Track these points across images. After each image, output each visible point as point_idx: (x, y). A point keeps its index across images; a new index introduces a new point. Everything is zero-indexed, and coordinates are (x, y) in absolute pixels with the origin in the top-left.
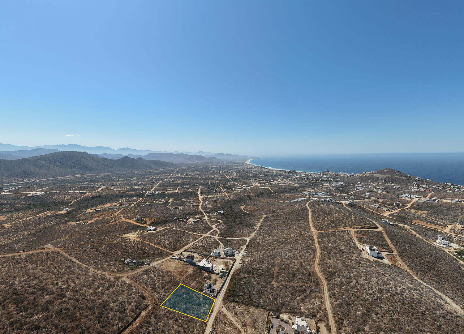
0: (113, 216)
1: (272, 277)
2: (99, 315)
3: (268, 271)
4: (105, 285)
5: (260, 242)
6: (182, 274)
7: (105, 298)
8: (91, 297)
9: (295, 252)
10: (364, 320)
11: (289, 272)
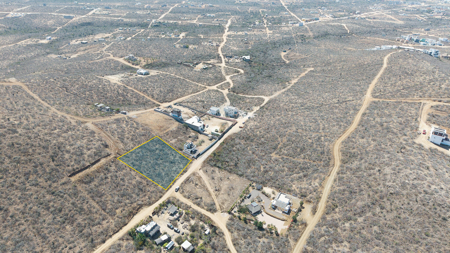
0: (99, 51)
1: (275, 149)
2: (53, 155)
3: (272, 141)
4: (64, 127)
5: (281, 105)
6: (162, 129)
7: (61, 140)
8: (45, 137)
9: (321, 122)
10: (362, 212)
11: (298, 145)
